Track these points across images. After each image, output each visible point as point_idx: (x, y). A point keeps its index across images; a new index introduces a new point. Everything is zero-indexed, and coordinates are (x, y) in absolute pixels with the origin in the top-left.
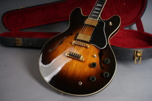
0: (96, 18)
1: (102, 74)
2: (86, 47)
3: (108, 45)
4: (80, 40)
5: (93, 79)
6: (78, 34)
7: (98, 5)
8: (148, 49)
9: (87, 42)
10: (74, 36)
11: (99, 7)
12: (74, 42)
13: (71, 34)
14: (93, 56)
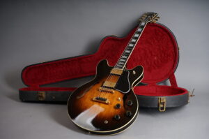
0: (122, 68)
1: (125, 114)
2: (111, 93)
3: (131, 90)
4: (106, 87)
5: (117, 117)
6: (104, 82)
7: (122, 60)
8: (172, 97)
9: (112, 88)
10: (100, 84)
11: (124, 59)
12: (101, 88)
13: (98, 83)
14: (118, 100)
